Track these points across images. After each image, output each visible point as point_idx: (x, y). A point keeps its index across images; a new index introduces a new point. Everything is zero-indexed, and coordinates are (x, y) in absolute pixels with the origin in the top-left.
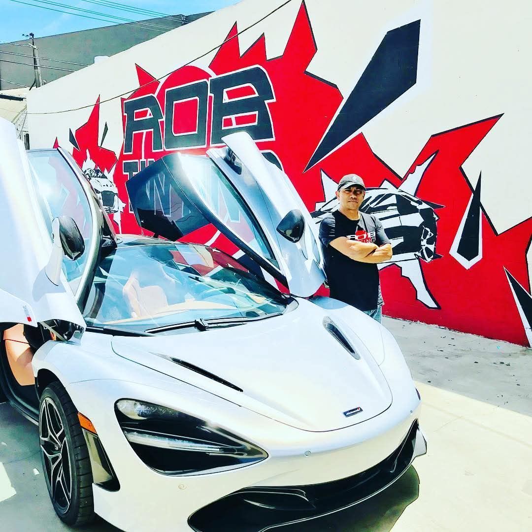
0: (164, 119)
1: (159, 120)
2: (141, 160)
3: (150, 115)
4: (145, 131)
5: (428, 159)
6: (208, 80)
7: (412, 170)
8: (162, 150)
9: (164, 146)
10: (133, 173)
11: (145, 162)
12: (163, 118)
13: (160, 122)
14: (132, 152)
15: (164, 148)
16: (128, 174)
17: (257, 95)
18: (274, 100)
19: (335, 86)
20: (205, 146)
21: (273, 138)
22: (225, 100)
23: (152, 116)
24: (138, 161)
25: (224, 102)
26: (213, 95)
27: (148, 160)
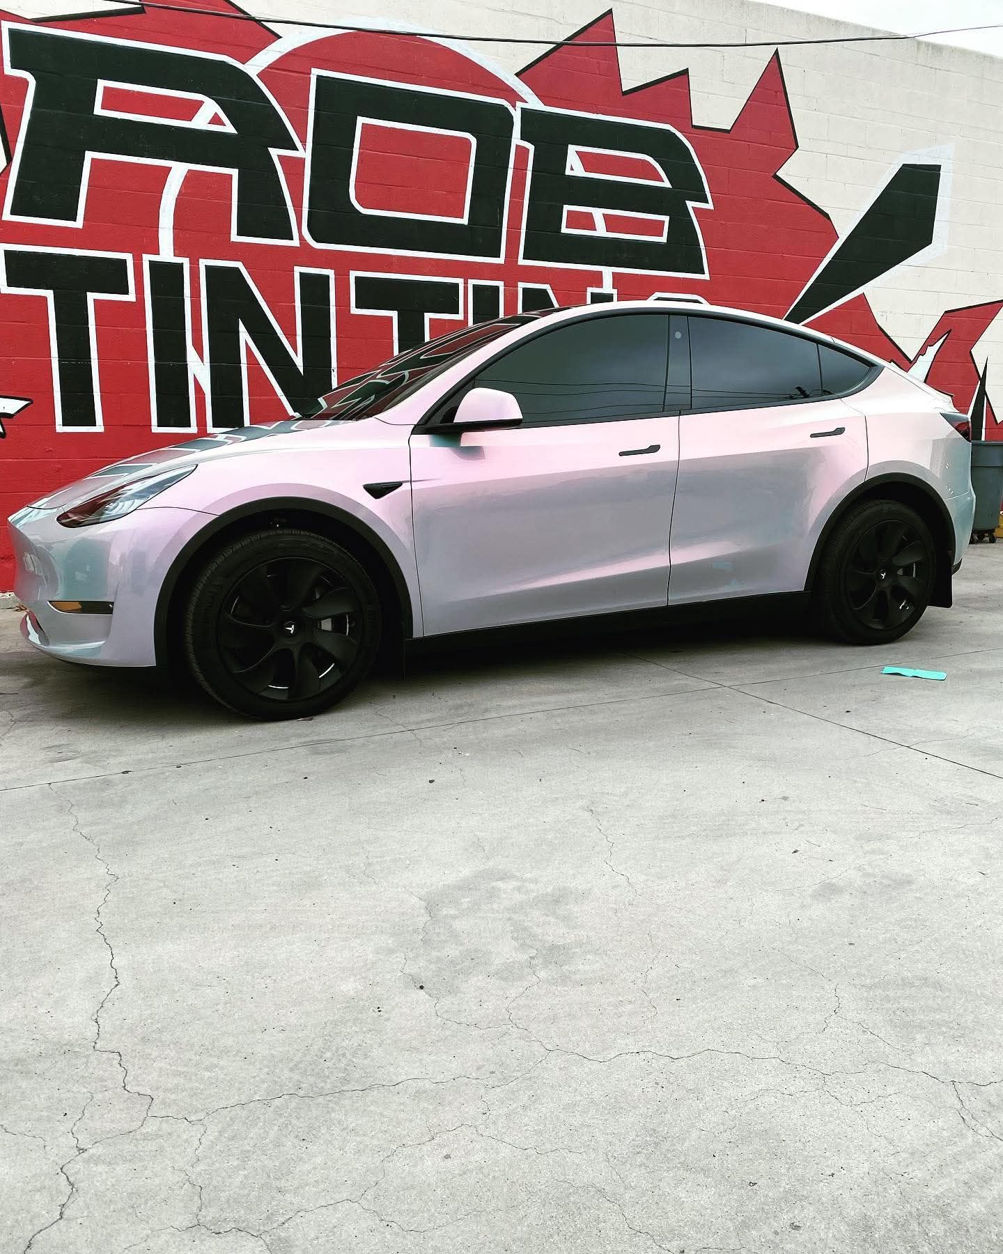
0: (305, 153)
1: (274, 153)
2: (147, 258)
3: (216, 120)
4: (179, 171)
5: (939, 340)
6: (514, 106)
7: (922, 352)
8: (295, 242)
9: (300, 233)
10: (91, 297)
11: (181, 265)
12: (297, 150)
13: (279, 156)
14: (75, 221)
15: (301, 238)
16: (49, 294)
17: (667, 184)
18: (709, 206)
19: (827, 216)
20: (500, 260)
21: (704, 273)
22: (572, 169)
23: (229, 128)
24: (128, 257)
25: (568, 172)
26: (531, 147)
27: (203, 263)
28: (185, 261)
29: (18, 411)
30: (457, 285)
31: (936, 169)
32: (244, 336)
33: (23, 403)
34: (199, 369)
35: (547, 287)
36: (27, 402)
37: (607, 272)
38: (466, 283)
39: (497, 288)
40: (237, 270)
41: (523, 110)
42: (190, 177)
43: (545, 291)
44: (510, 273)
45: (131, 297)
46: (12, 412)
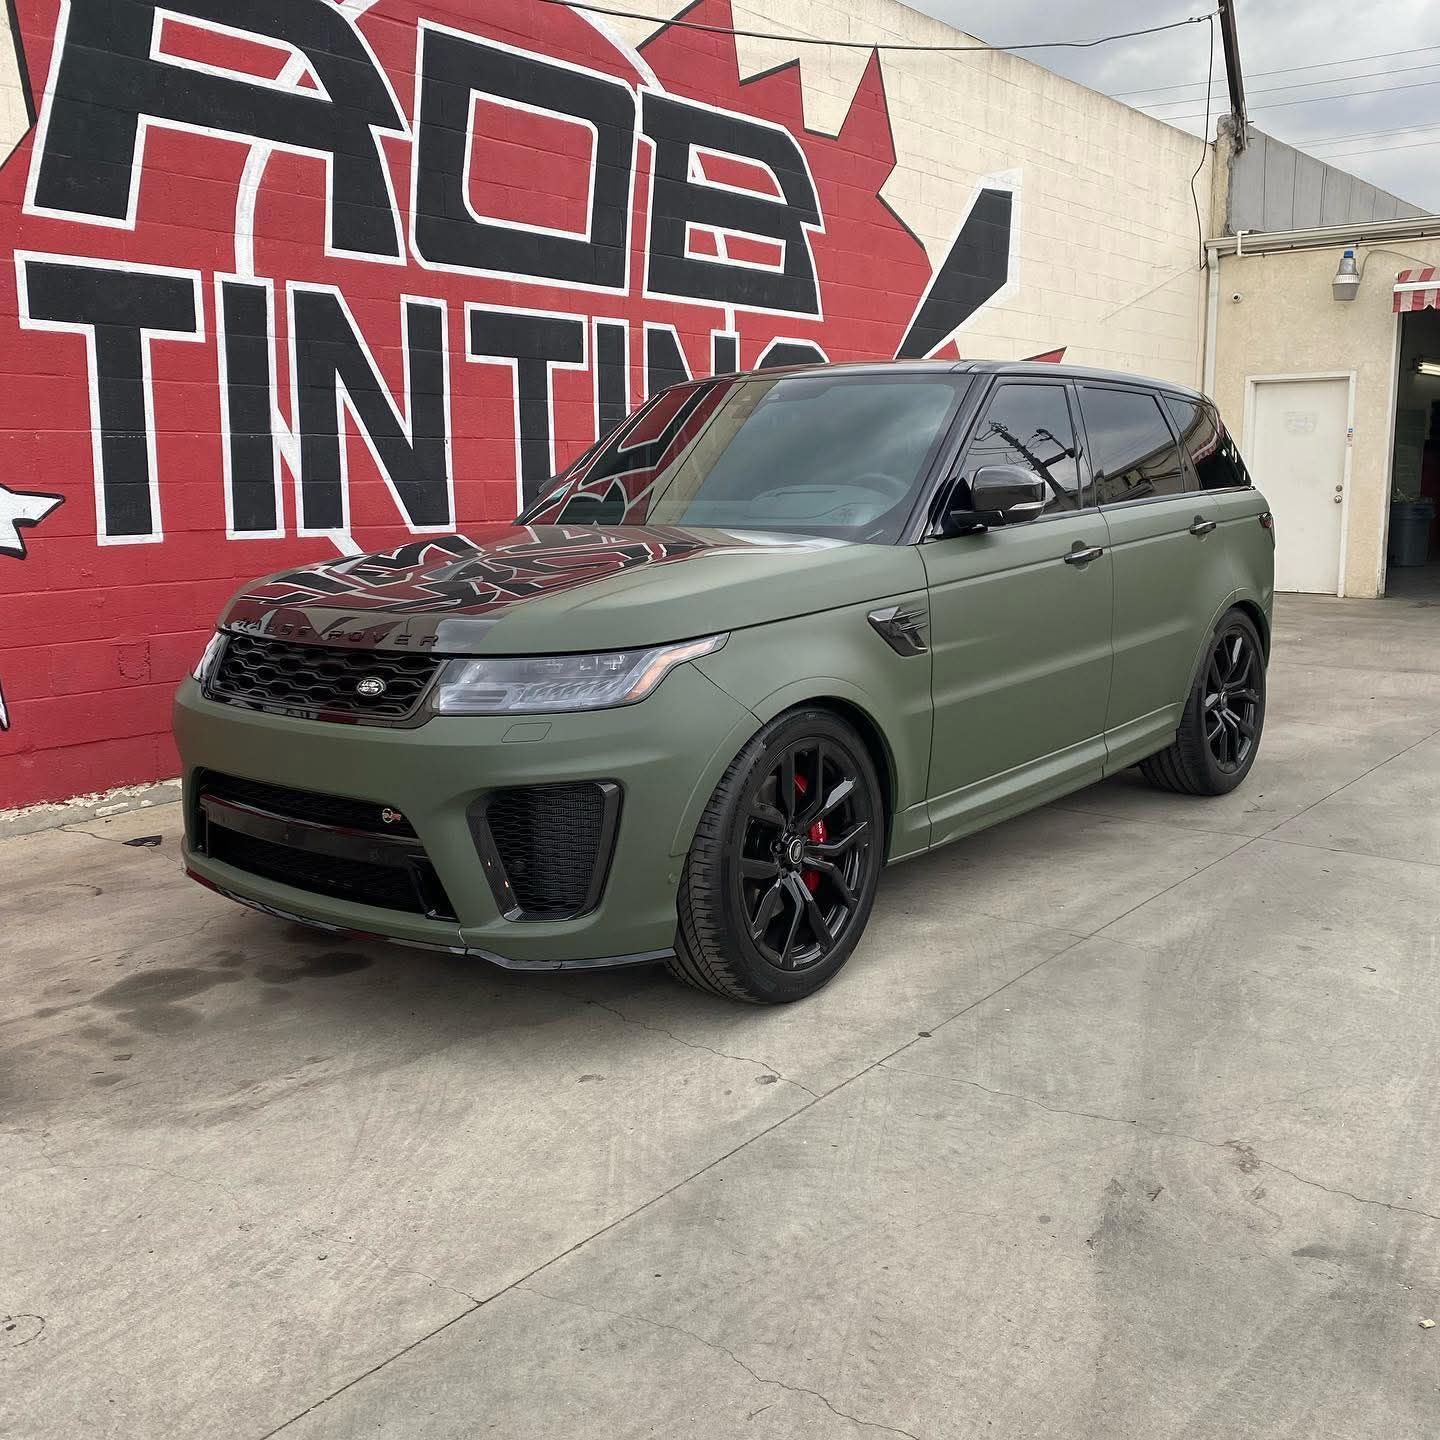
0: (411, 135)
1: (377, 131)
2: (220, 277)
3: (306, 81)
4: (261, 150)
6: (635, 90)
8: (401, 261)
9: (408, 248)
10: (147, 335)
11: (263, 290)
12: (402, 130)
13: (382, 138)
14: (124, 219)
15: (409, 256)
16: (88, 331)
17: (782, 200)
18: (821, 229)
19: (921, 245)
20: (624, 292)
21: (817, 313)
22: (693, 175)
23: (322, 94)
24: (195, 275)
25: (690, 179)
26: (653, 144)
27: (291, 286)
28: (268, 283)
29: (44, 516)
30: (580, 324)
31: (1007, 196)
32: (342, 394)
33: (53, 502)
34: (287, 443)
35: (671, 328)
36: (57, 501)
37: (730, 309)
38: (590, 321)
39: (621, 329)
40: (332, 298)
41: (645, 95)
42: (276, 161)
43: (669, 333)
44: (635, 309)
45: (199, 337)
46: (35, 518)
